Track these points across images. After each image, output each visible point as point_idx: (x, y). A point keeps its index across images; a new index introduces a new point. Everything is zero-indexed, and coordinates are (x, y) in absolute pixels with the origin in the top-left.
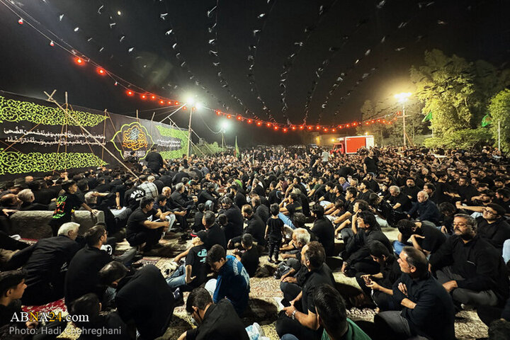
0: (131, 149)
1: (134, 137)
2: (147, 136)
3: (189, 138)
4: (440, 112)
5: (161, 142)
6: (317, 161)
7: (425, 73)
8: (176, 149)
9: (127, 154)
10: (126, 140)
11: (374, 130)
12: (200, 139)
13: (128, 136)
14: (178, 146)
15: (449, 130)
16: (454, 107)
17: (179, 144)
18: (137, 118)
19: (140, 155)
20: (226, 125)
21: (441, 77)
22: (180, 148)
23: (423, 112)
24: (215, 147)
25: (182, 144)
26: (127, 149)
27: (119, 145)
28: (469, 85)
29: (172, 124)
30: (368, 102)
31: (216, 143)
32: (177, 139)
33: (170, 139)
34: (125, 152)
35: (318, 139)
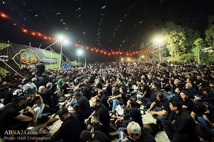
0: (26, 64)
1: (28, 57)
2: (36, 56)
3: (60, 58)
4: (174, 47)
5: (45, 60)
6: (125, 68)
7: (167, 31)
8: (54, 63)
9: (23, 66)
10: (22, 58)
11: (146, 55)
12: (67, 59)
13: (24, 56)
14: (55, 62)
15: (177, 55)
16: (179, 45)
17: (56, 61)
18: (30, 47)
19: (31, 67)
20: (80, 52)
21: (173, 33)
22: (56, 63)
23: (167, 47)
24: (75, 63)
25: (57, 61)
26: (23, 64)
27: (18, 62)
28: (184, 36)
29: (52, 51)
30: (143, 43)
31: (75, 61)
32: (55, 59)
33: (50, 58)
34: (22, 65)
35: (122, 59)
